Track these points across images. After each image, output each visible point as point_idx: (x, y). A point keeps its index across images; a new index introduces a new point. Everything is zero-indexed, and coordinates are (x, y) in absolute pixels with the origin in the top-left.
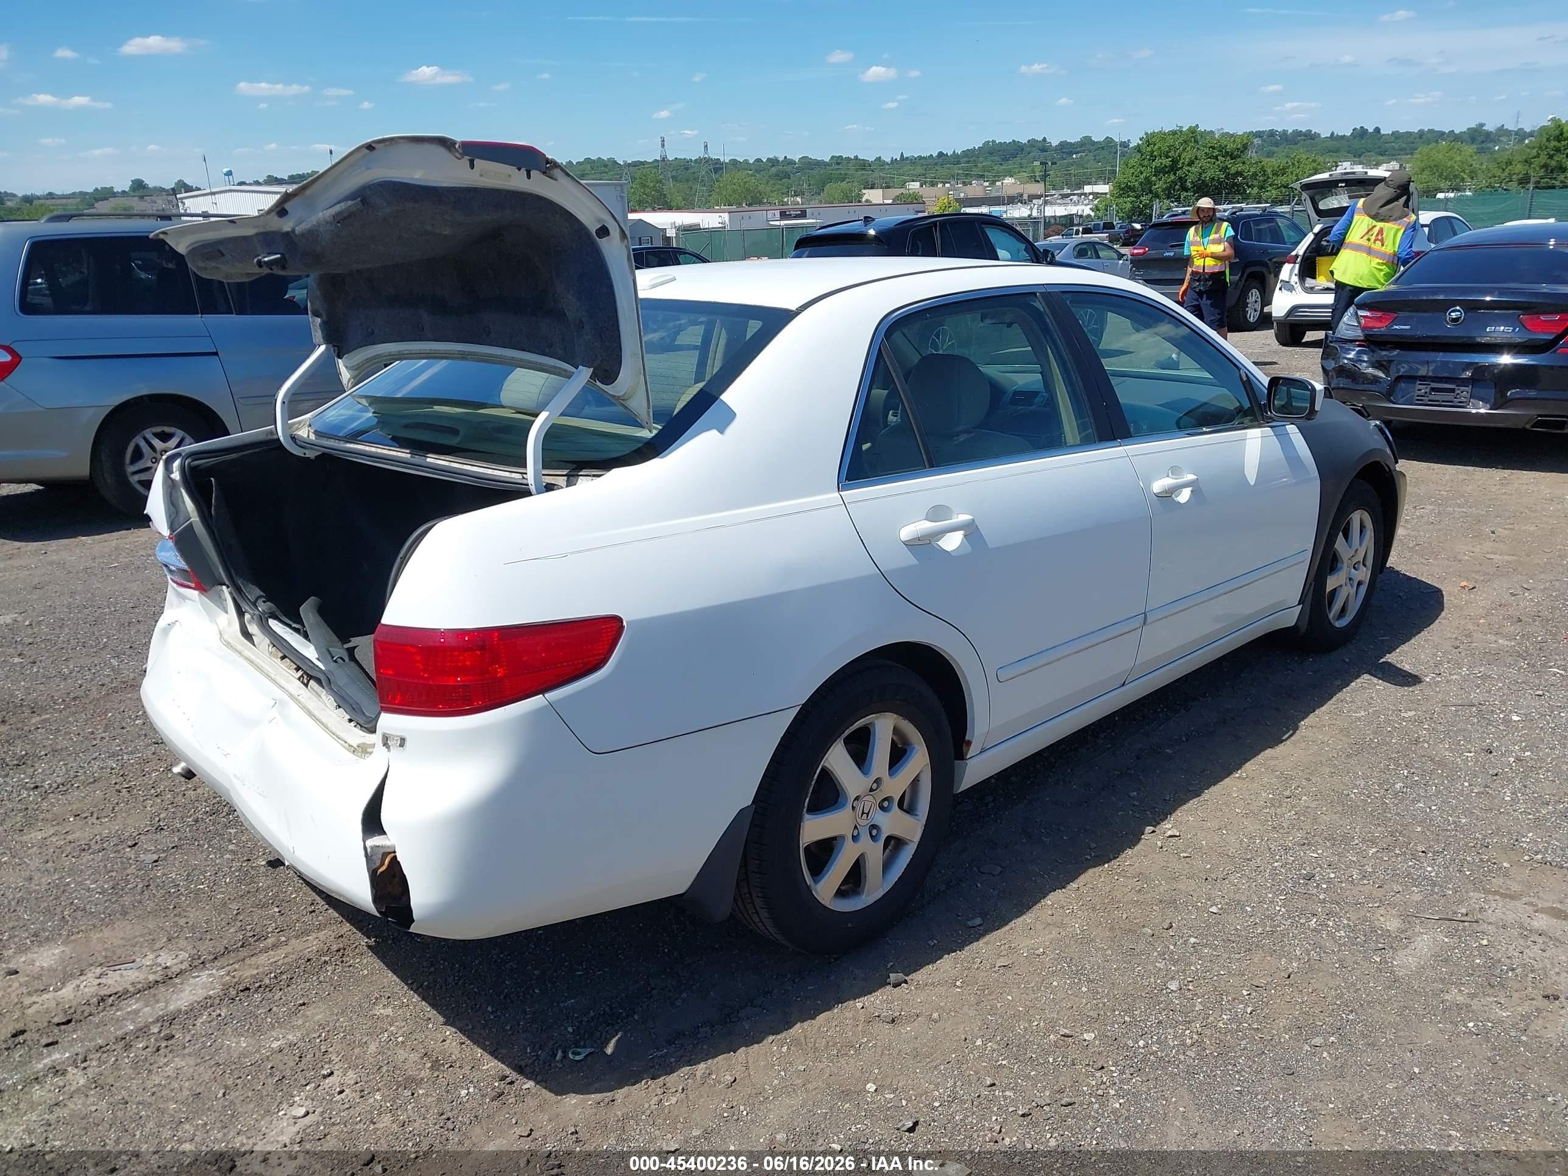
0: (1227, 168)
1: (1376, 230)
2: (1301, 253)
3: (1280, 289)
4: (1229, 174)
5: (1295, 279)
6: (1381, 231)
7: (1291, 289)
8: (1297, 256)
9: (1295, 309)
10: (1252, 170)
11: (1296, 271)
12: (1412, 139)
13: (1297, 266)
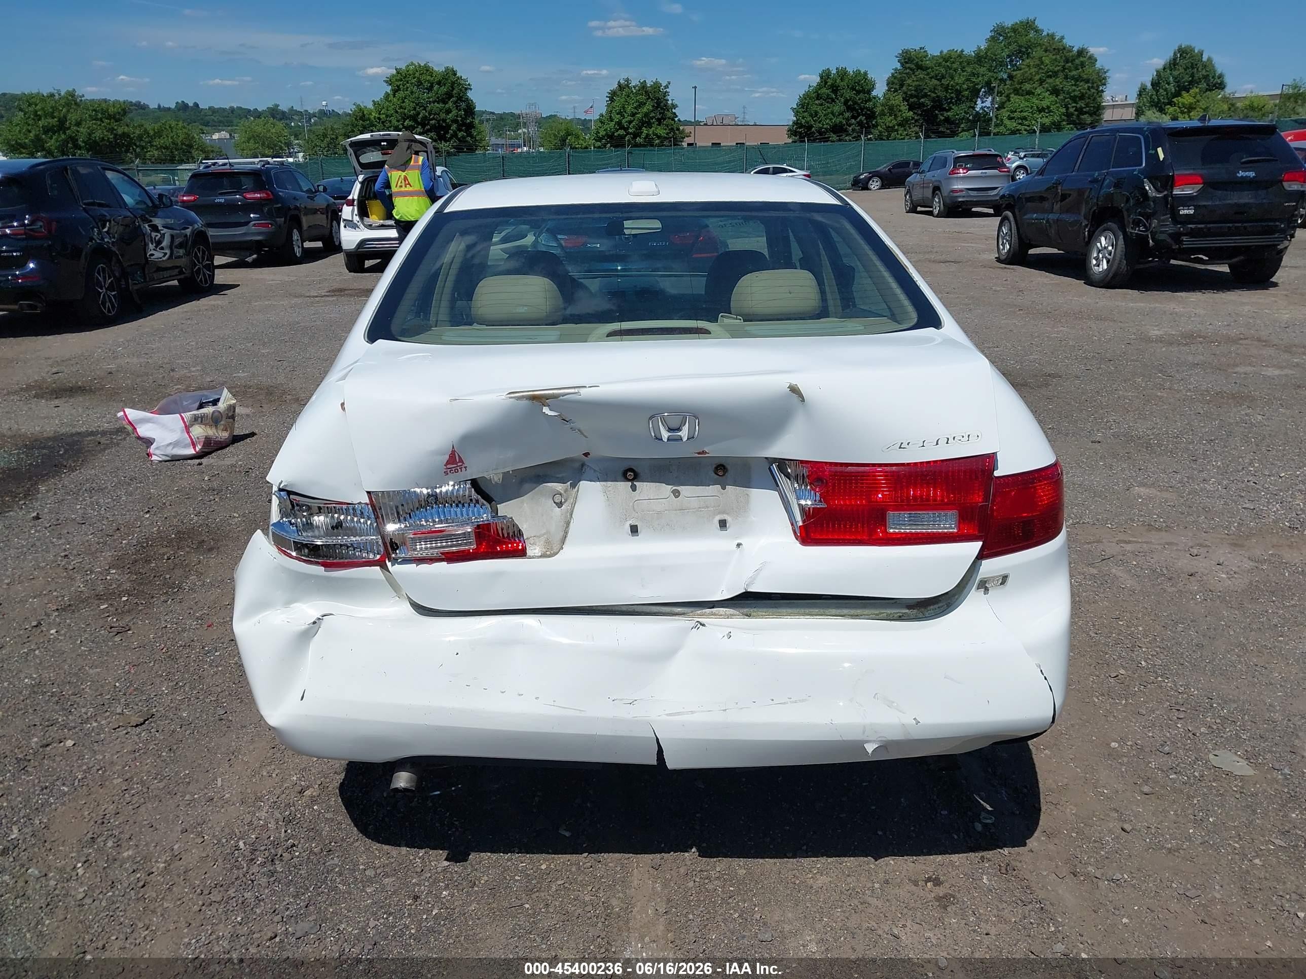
0: (113, 129)
1: (403, 177)
2: (356, 197)
3: (345, 227)
4: (116, 135)
5: (356, 219)
6: (406, 178)
7: (354, 226)
8: (353, 200)
9: (363, 242)
10: (138, 132)
11: (356, 212)
12: (226, 114)
13: (356, 208)
